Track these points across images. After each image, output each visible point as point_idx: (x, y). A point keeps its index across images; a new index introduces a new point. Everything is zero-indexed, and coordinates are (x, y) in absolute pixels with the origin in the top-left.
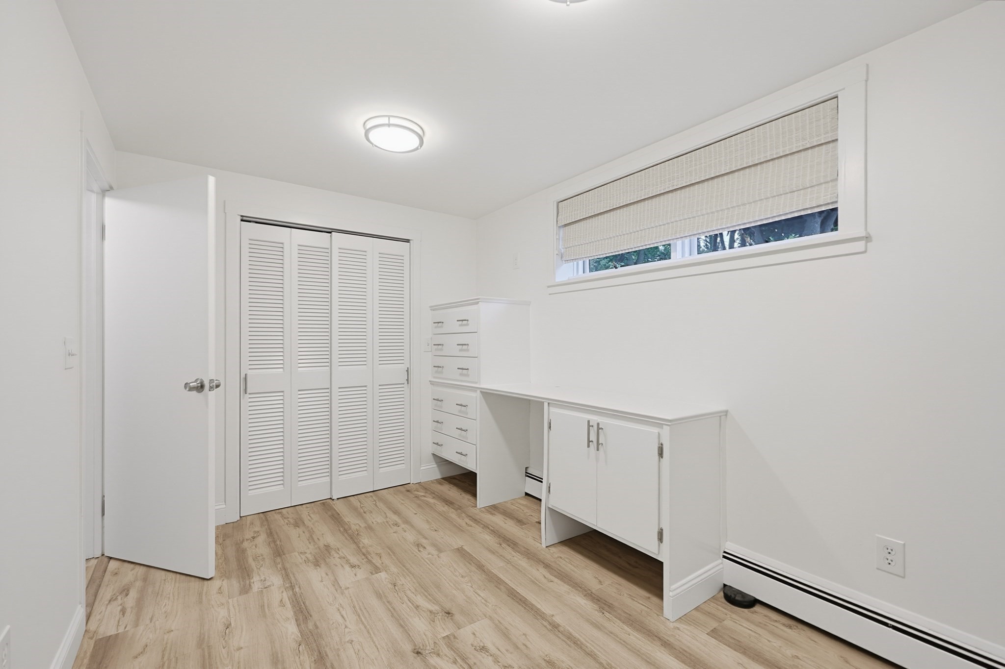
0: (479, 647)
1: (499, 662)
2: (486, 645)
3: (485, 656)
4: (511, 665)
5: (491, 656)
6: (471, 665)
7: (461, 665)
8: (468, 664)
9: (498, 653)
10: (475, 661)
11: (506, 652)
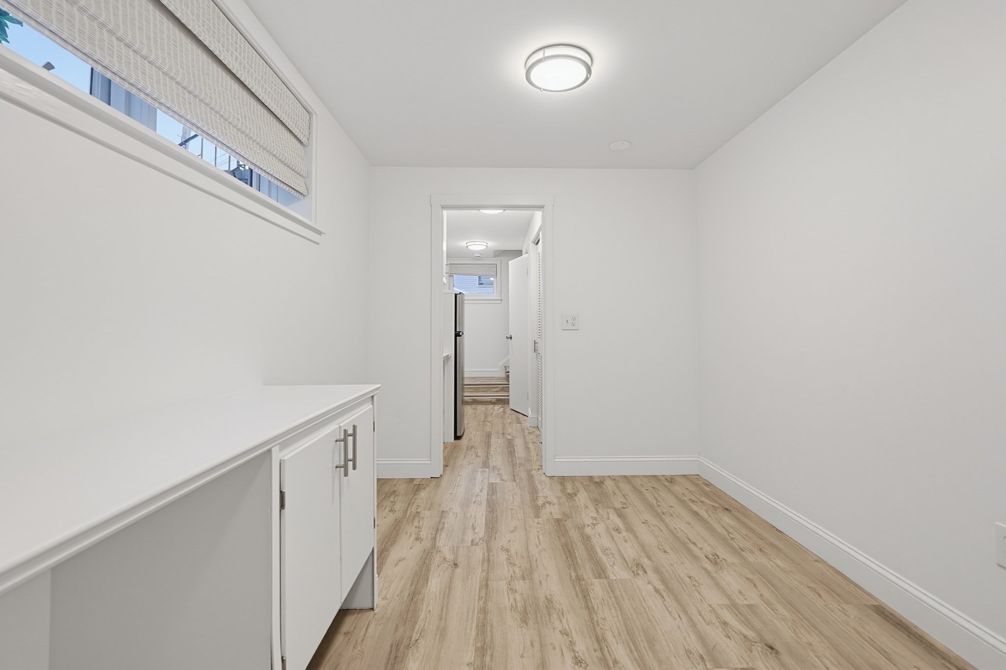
0: (581, 666)
1: (571, 642)
2: (573, 665)
3: (580, 654)
4: (560, 634)
5: (574, 651)
6: (599, 650)
7: (610, 655)
8: (602, 653)
9: (565, 650)
10: (593, 653)
11: (557, 648)
